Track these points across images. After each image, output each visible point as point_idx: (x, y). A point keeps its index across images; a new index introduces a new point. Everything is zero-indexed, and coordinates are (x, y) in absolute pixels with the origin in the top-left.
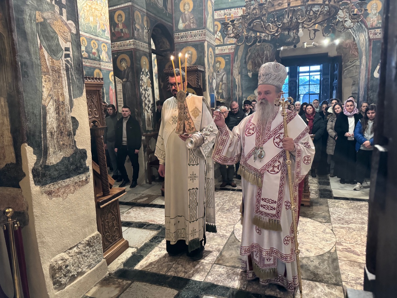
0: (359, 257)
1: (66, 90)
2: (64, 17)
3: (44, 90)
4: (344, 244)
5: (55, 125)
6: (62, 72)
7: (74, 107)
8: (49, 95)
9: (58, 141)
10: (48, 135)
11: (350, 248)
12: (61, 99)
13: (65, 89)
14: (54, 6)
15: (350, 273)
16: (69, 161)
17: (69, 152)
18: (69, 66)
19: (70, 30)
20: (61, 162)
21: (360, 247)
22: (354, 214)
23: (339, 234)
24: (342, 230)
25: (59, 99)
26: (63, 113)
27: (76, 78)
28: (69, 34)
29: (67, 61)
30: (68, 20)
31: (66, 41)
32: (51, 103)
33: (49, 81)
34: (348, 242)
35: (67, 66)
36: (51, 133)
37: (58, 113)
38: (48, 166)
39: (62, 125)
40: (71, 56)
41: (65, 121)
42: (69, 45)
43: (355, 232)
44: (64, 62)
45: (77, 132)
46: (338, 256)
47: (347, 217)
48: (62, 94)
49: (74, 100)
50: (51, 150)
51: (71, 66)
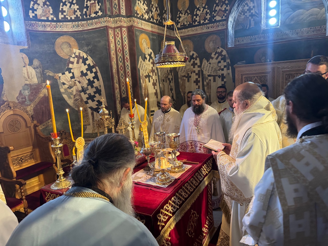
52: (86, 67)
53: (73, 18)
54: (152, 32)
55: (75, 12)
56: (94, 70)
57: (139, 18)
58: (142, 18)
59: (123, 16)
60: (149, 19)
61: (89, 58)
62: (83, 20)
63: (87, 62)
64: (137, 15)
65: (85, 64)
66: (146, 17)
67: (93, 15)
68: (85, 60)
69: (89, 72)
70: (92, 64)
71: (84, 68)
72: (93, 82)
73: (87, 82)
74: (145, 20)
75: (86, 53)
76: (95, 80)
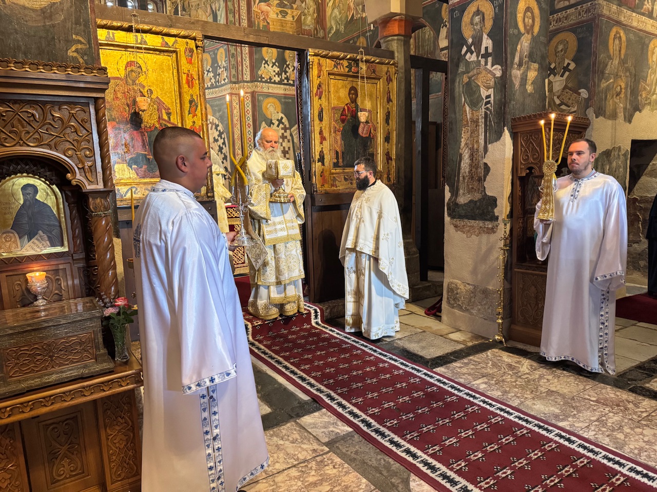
1: (482, 137)
2: (489, 66)
3: (462, 140)
5: (467, 170)
6: (480, 120)
7: (488, 153)
8: (466, 144)
9: (468, 185)
10: (461, 178)
12: (475, 146)
13: (480, 137)
14: (480, 61)
16: (475, 204)
17: (477, 196)
18: (488, 112)
19: (494, 75)
20: (467, 204)
25: (473, 147)
26: (476, 159)
27: (494, 123)
28: (493, 80)
29: (487, 109)
30: (492, 66)
31: (488, 88)
32: (466, 151)
33: (468, 132)
35: (486, 113)
36: (464, 177)
37: (472, 160)
38: (458, 204)
39: (474, 170)
40: (492, 102)
41: (477, 167)
42: (491, 91)
44: (483, 110)
45: (488, 178)
48: (477, 142)
49: (489, 146)
50: (461, 191)
51: (491, 112)
52: (218, 133)
53: (209, 86)
54: (284, 94)
55: (211, 79)
56: (223, 136)
57: (266, 82)
58: (270, 81)
59: (247, 82)
60: (282, 80)
61: (220, 124)
62: (217, 87)
63: (219, 128)
64: (261, 80)
65: (217, 130)
66: (277, 79)
67: (223, 82)
68: (217, 126)
69: (219, 138)
70: (222, 131)
71: (216, 134)
72: (222, 148)
73: (218, 148)
74: (275, 83)
75: (218, 119)
76: (224, 146)
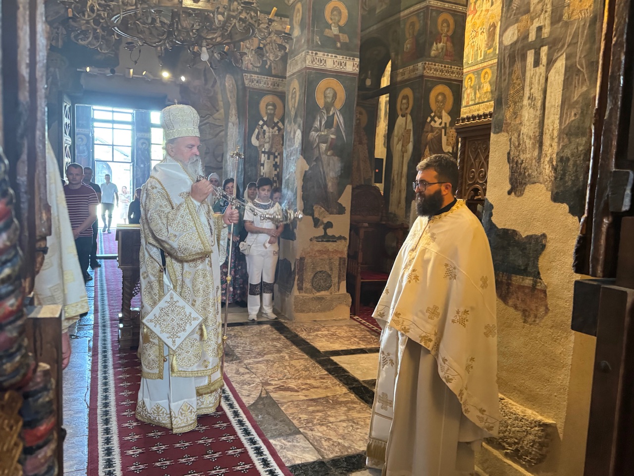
0: (300, 393)
4: (273, 382)
11: (283, 386)
15: (301, 416)
21: (293, 381)
22: (262, 342)
23: (258, 371)
24: (259, 365)
34: (276, 379)
43: (276, 364)
46: (274, 399)
47: (255, 348)
